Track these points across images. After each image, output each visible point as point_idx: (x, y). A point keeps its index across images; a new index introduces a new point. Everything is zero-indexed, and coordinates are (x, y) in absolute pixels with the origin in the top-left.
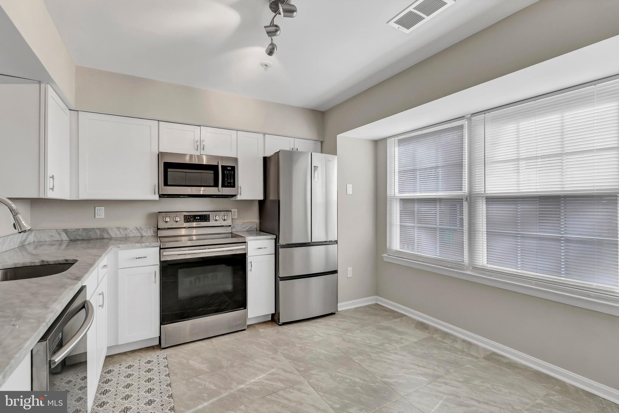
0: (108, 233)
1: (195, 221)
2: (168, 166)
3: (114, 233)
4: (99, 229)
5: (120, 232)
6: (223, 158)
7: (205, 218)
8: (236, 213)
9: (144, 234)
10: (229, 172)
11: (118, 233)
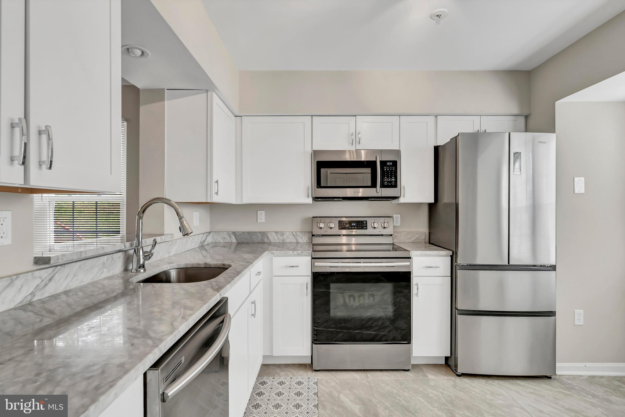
0: (268, 238)
1: (350, 228)
2: (321, 165)
3: (273, 238)
4: (260, 232)
5: (278, 237)
6: (381, 151)
7: (361, 225)
8: (399, 220)
9: (300, 240)
10: (389, 169)
11: (276, 238)
